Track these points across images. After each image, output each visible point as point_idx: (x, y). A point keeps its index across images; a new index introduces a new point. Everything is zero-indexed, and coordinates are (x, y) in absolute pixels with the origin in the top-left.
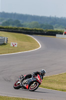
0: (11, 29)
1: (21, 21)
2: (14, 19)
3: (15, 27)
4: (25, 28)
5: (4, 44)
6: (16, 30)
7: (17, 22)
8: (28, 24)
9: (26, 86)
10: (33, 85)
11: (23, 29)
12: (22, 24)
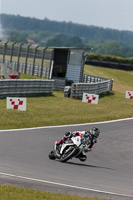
1: (83, 38)
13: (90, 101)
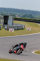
0: (27, 19)
1: (33, 15)
2: (29, 14)
3: (29, 18)
4: (35, 19)
5: (23, 29)
6: (30, 20)
7: (31, 15)
8: (37, 17)
9: (15, 51)
10: (19, 51)
11: (34, 20)
12: (34, 17)
13: (11, 31)
